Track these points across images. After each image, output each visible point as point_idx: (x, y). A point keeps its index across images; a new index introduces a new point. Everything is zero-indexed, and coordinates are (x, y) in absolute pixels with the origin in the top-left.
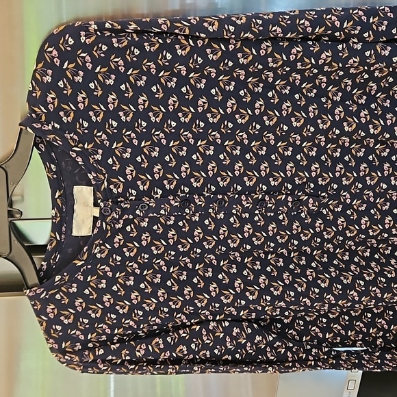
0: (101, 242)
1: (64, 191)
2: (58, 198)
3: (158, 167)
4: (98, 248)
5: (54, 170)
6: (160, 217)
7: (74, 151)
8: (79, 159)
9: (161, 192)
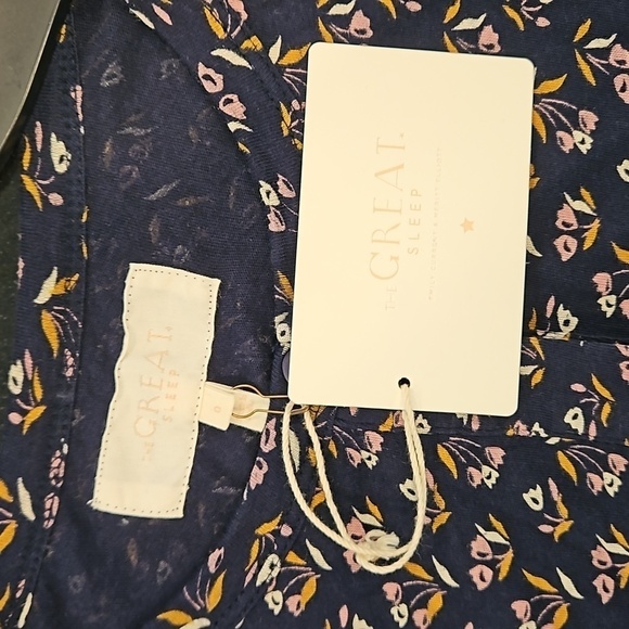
0: (286, 531)
1: (85, 283)
2: (48, 306)
3: (579, 205)
4: (273, 558)
5: (61, 168)
6: (562, 446)
7: (221, 65)
8: (235, 109)
9: (574, 321)
